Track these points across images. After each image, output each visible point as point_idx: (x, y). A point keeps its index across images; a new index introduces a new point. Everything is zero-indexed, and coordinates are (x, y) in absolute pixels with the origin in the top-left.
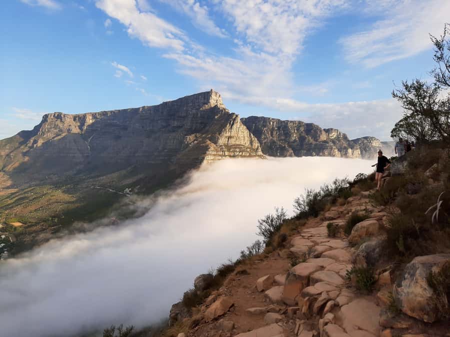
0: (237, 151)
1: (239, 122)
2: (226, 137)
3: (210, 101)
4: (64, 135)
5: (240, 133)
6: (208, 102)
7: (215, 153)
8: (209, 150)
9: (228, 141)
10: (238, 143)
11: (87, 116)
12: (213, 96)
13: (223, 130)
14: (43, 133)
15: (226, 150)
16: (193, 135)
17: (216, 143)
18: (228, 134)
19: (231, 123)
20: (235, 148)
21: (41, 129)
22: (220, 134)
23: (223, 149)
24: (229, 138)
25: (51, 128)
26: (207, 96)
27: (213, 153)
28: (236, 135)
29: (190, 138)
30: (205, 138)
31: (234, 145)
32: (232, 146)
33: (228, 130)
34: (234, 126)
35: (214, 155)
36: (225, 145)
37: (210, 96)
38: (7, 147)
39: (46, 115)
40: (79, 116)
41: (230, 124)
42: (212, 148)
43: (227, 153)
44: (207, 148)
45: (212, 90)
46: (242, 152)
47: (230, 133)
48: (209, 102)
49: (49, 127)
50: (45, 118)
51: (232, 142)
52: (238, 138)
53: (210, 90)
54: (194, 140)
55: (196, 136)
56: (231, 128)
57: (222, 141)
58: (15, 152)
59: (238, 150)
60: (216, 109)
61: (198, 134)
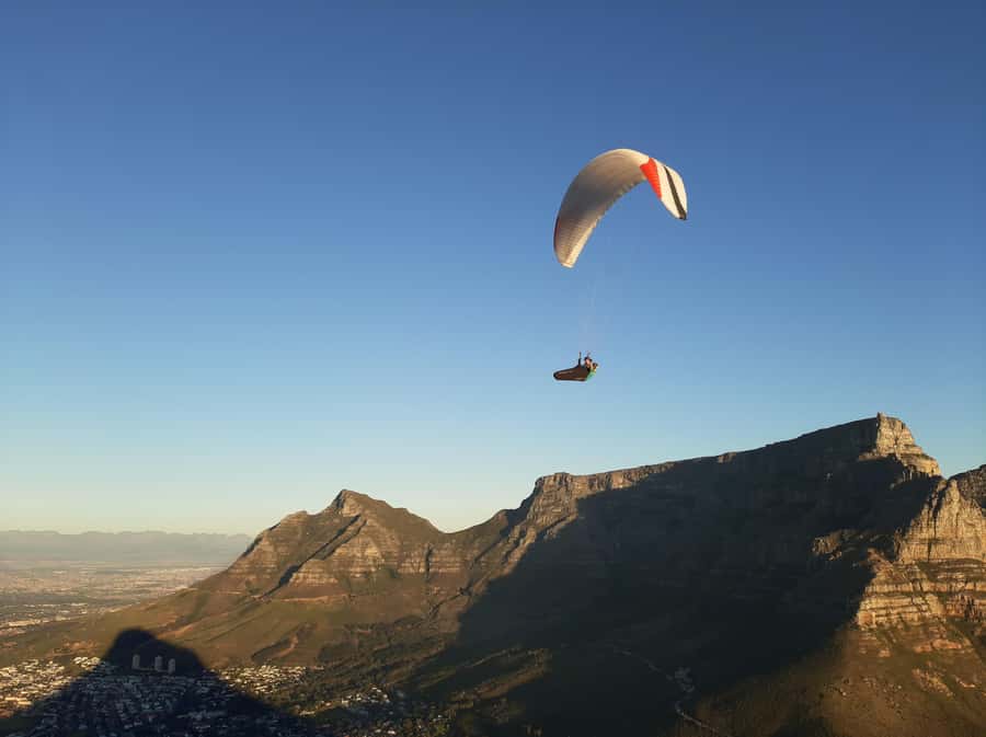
0: (956, 580)
1: (956, 500)
2: (922, 541)
3: (878, 442)
4: (570, 518)
5: (963, 528)
6: (871, 445)
7: (891, 588)
8: (874, 580)
9: (929, 551)
10: (957, 555)
11: (614, 477)
12: (885, 430)
13: (913, 523)
14: (536, 515)
15: (924, 576)
16: (835, 536)
17: (892, 557)
18: (926, 534)
19: (935, 503)
20: (954, 570)
21: (532, 508)
22: (903, 535)
23: (913, 573)
24: (933, 542)
25: (548, 505)
26: (867, 430)
27: (886, 589)
28: (951, 535)
29: (826, 544)
30: (866, 543)
31: (948, 563)
32: (940, 564)
33: (924, 523)
34: (944, 513)
35: (888, 595)
36: (921, 564)
37: (877, 429)
38: (477, 545)
39: (540, 479)
40: (598, 478)
41: (930, 504)
42: (881, 576)
43: (926, 586)
44: (867, 576)
45: (879, 415)
46: (975, 580)
47: (932, 530)
48: (875, 446)
49: (545, 502)
50: (540, 482)
51: (941, 553)
52: (957, 543)
53: (875, 416)
54: (838, 549)
55: (842, 538)
56: (935, 517)
57: (911, 552)
58: (487, 555)
59: (960, 576)
60: (891, 464)
61: (846, 531)
